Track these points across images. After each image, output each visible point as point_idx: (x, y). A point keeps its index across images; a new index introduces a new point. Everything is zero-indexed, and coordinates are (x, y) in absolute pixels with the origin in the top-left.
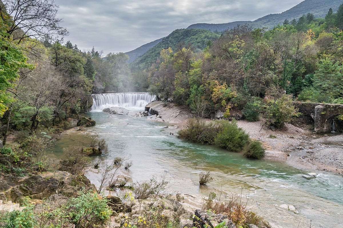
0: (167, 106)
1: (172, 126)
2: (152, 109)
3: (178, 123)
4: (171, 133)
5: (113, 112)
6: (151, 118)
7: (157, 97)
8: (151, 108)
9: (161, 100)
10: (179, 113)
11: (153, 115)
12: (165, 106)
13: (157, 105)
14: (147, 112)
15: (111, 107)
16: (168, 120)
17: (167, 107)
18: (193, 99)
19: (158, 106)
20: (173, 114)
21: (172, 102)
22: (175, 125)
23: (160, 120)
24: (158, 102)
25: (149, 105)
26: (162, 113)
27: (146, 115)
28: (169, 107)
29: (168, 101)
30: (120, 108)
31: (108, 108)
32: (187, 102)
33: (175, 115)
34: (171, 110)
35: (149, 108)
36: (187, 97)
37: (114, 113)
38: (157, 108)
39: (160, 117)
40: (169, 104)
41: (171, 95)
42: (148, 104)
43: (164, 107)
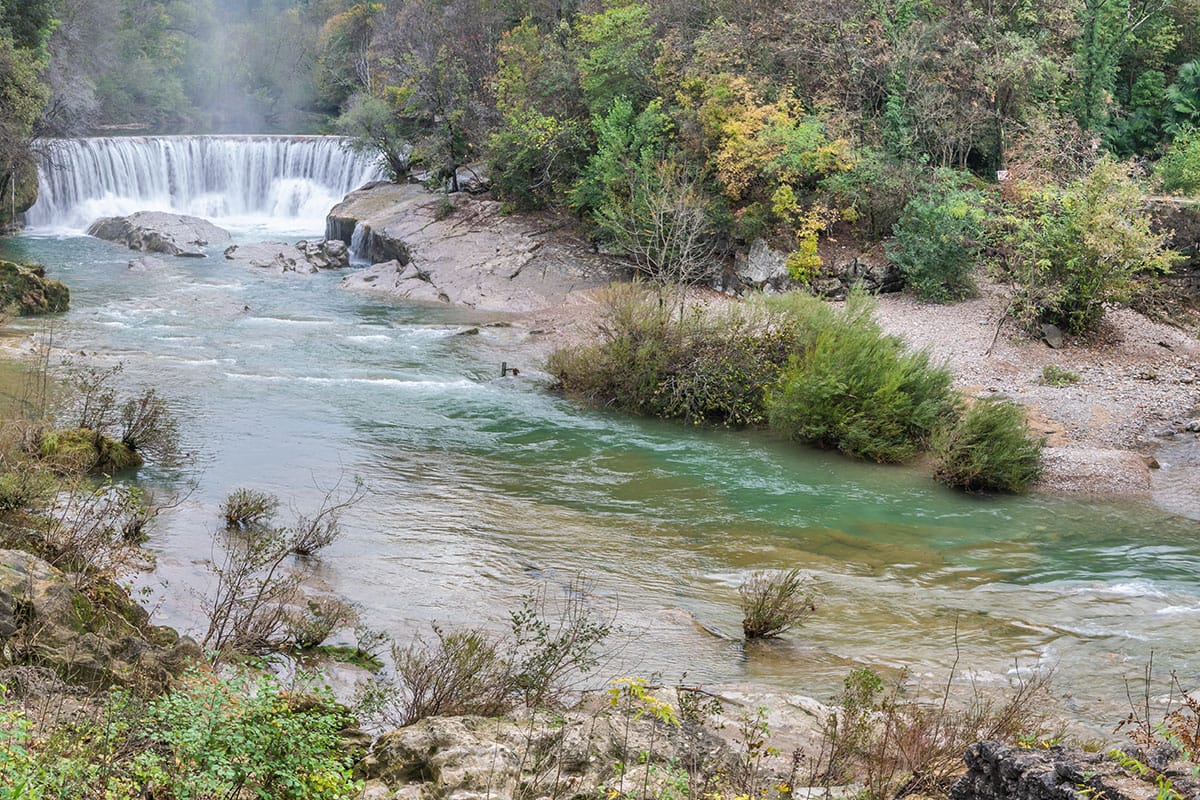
0: (456, 215)
1: (497, 325)
2: (368, 229)
3: (526, 309)
4: (504, 364)
5: (146, 238)
6: (366, 280)
7: (394, 161)
8: (366, 223)
9: (414, 181)
10: (530, 255)
11: (374, 262)
12: (446, 213)
13: (394, 209)
14: (341, 243)
15: (131, 212)
16: (470, 294)
17: (455, 222)
18: (609, 178)
19: (406, 212)
20: (496, 262)
21: (482, 190)
22: (514, 324)
23: (425, 293)
24: (399, 189)
25: (352, 206)
26: (429, 255)
27: (336, 263)
28: (469, 220)
29: (455, 189)
30: (183, 220)
31: (117, 218)
32: (576, 194)
33: (505, 263)
34: (481, 237)
35: (352, 224)
36: (576, 166)
37: (156, 245)
38: (401, 226)
39: (424, 277)
40: (466, 203)
41: (475, 154)
42: (340, 201)
43: (439, 219)
